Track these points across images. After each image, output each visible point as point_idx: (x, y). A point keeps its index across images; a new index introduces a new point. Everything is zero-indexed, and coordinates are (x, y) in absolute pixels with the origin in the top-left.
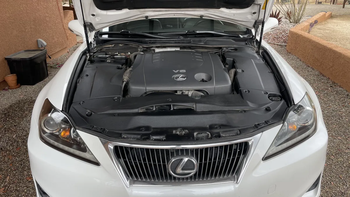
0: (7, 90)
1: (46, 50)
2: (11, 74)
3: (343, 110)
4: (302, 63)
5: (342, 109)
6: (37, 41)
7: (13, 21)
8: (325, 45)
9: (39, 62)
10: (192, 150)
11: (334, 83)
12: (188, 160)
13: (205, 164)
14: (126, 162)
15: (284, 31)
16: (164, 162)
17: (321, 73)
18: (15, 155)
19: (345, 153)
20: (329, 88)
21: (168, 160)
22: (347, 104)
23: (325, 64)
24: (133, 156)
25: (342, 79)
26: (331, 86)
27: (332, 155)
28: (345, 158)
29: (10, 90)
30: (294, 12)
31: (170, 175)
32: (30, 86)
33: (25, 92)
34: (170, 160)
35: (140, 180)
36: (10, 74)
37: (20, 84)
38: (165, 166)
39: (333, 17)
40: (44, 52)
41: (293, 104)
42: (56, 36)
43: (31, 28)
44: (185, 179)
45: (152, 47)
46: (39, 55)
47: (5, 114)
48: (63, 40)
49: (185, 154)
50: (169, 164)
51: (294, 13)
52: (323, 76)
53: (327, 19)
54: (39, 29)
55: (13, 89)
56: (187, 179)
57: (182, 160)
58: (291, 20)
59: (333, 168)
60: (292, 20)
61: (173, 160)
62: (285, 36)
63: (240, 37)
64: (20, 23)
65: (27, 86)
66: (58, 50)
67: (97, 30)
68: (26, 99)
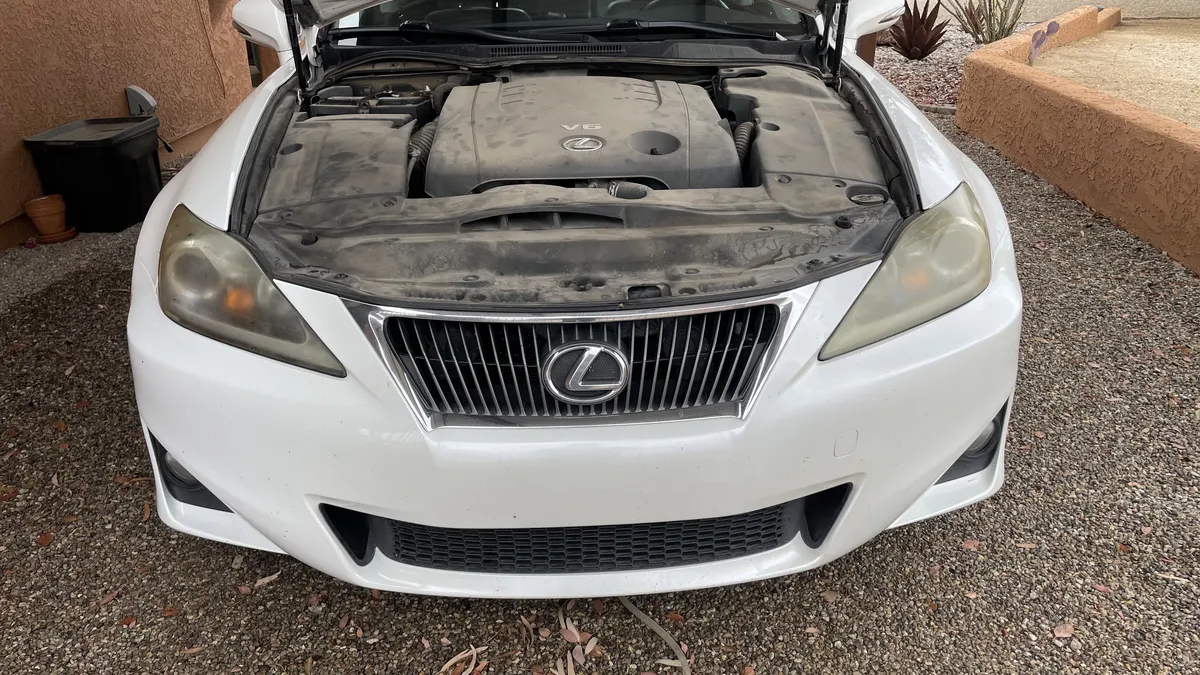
0: (32, 246)
1: (157, 120)
2: (45, 194)
3: (1118, 289)
4: (1002, 162)
5: (1114, 287)
6: (126, 92)
7: (47, 22)
8: (1074, 96)
9: (136, 156)
10: (612, 327)
11: (1098, 216)
12: (601, 352)
13: (650, 367)
14: (421, 364)
15: (953, 68)
16: (531, 360)
17: (1061, 189)
18: (75, 420)
19: (1108, 403)
20: (1082, 232)
21: (544, 353)
22: (1131, 275)
23: (1073, 158)
24: (443, 347)
25: (1123, 201)
26: (1088, 226)
27: (1066, 409)
28: (1105, 417)
29: (43, 246)
30: (990, 5)
31: (550, 397)
32: (109, 235)
33: (93, 250)
34: (548, 353)
35: (463, 411)
36: (42, 196)
37: (74, 229)
38: (533, 372)
39: (1122, 25)
40: (149, 123)
41: (918, 208)
42: (187, 79)
43: (104, 47)
44: (592, 409)
45: (500, 67)
46: (134, 133)
47: (34, 312)
48: (209, 95)
49: (591, 337)
50: (547, 366)
51: (990, 10)
52: (1067, 196)
53: (1101, 31)
54: (132, 53)
55: (56, 242)
56: (598, 407)
57: (584, 350)
58: (980, 36)
59: (1065, 445)
60: (983, 36)
61: (557, 355)
62: (956, 82)
63: (776, 39)
64: (71, 31)
65: (98, 234)
66: (193, 127)
67: (326, 21)
68: (97, 269)
